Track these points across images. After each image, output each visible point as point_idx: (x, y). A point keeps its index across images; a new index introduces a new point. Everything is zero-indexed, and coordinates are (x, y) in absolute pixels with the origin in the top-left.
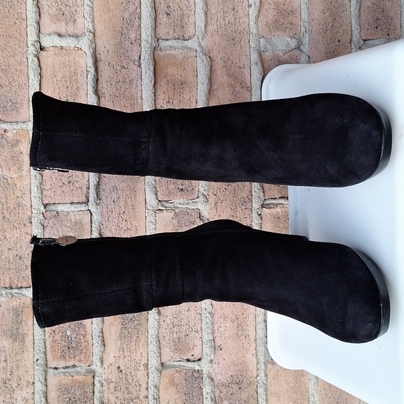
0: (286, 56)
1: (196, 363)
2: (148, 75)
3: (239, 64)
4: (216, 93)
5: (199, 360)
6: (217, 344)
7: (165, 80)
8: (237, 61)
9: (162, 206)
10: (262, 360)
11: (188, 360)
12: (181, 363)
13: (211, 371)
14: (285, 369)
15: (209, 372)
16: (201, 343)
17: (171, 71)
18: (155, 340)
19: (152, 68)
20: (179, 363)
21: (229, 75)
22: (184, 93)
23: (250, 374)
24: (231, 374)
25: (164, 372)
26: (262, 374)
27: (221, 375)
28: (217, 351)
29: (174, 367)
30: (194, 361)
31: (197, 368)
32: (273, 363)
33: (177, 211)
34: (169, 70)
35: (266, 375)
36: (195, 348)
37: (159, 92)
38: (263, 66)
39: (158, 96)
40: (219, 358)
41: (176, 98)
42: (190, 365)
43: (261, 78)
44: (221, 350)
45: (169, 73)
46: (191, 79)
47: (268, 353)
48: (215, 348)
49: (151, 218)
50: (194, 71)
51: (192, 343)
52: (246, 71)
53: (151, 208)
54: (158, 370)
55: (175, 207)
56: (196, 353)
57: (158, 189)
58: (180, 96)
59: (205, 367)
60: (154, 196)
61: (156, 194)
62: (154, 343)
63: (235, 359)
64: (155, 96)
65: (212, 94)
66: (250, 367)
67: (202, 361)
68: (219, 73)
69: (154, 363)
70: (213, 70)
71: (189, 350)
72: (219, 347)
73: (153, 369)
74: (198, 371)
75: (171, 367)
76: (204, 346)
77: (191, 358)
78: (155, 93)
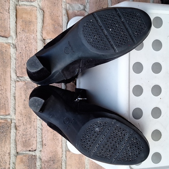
0: (79, 13)
1: (33, 152)
2: (13, 17)
3: (57, 15)
4: (46, 27)
5: (35, 150)
6: (44, 143)
7: (21, 20)
8: (56, 13)
9: (19, 79)
10: (64, 150)
11: (30, 151)
12: (26, 152)
13: (41, 156)
14: (75, 154)
15: (40, 156)
16: (36, 143)
17: (24, 16)
18: (14, 141)
19: (15, 14)
20: (25, 152)
21: (52, 20)
22: (31, 26)
23: (59, 156)
24: (50, 156)
25: (18, 156)
26: (64, 156)
27: (45, 157)
28: (43, 146)
29: (23, 154)
30: (33, 151)
31: (34, 154)
32: (69, 151)
33: (26, 82)
34: (23, 15)
35: (66, 157)
36: (33, 145)
37: (18, 25)
38: (68, 16)
39: (17, 27)
40: (45, 149)
41: (27, 29)
42: (31, 153)
43: (67, 22)
44: (46, 145)
45: (23, 17)
46: (34, 20)
47: (67, 147)
48: (42, 145)
49: (13, 85)
50: (35, 16)
51: (32, 143)
52: (60, 18)
53: (13, 80)
54: (15, 155)
55: (25, 80)
56: (34, 147)
57: (17, 71)
58: (29, 28)
59: (37, 153)
60: (15, 74)
61: (16, 74)
62: (13, 143)
63: (52, 150)
64: (16, 27)
65: (44, 28)
66: (59, 153)
67: (36, 151)
68: (47, 18)
69: (13, 152)
70: (45, 17)
71: (30, 146)
72: (45, 144)
73: (13, 155)
74: (34, 155)
75: (21, 154)
76: (37, 144)
77: (31, 150)
78: (16, 26)
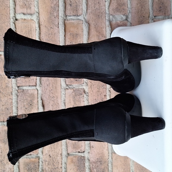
0: (121, 23)
1: (82, 153)
2: (62, 31)
3: (101, 26)
4: (91, 39)
5: (84, 152)
6: (91, 145)
7: (69, 33)
8: (100, 25)
9: (68, 87)
10: (110, 152)
11: (79, 152)
12: (76, 153)
13: (89, 157)
14: (120, 156)
15: (88, 157)
16: (84, 145)
17: (72, 29)
18: (65, 143)
19: (64, 28)
20: (75, 153)
21: (97, 31)
22: (78, 39)
23: (105, 158)
24: (97, 158)
25: (69, 157)
26: (110, 158)
27: (93, 158)
28: (91, 148)
29: (73, 155)
30: (81, 153)
31: (83, 155)
32: (115, 153)
33: (74, 89)
34: (71, 29)
35: (112, 158)
36: (82, 147)
37: (67, 38)
38: (111, 27)
39: (66, 40)
40: (92, 151)
41: (74, 41)
42: (80, 154)
43: (110, 33)
44: (93, 148)
45: (71, 30)
46: (80, 33)
47: (113, 149)
49: (63, 92)
50: (82, 29)
51: (81, 145)
52: (104, 29)
53: (63, 88)
54: (66, 156)
55: (73, 88)
56: (83, 149)
57: (66, 80)
58: (76, 40)
59: (86, 155)
60: (65, 83)
62: (65, 145)
63: (99, 151)
64: (65, 40)
65: (89, 39)
66: (105, 155)
67: (85, 152)
68: (92, 30)
69: (64, 153)
70: (90, 29)
71: (79, 148)
73: (64, 156)
74: (83, 156)
75: (72, 155)
76: (86, 146)
77: (80, 151)
78: (65, 39)
